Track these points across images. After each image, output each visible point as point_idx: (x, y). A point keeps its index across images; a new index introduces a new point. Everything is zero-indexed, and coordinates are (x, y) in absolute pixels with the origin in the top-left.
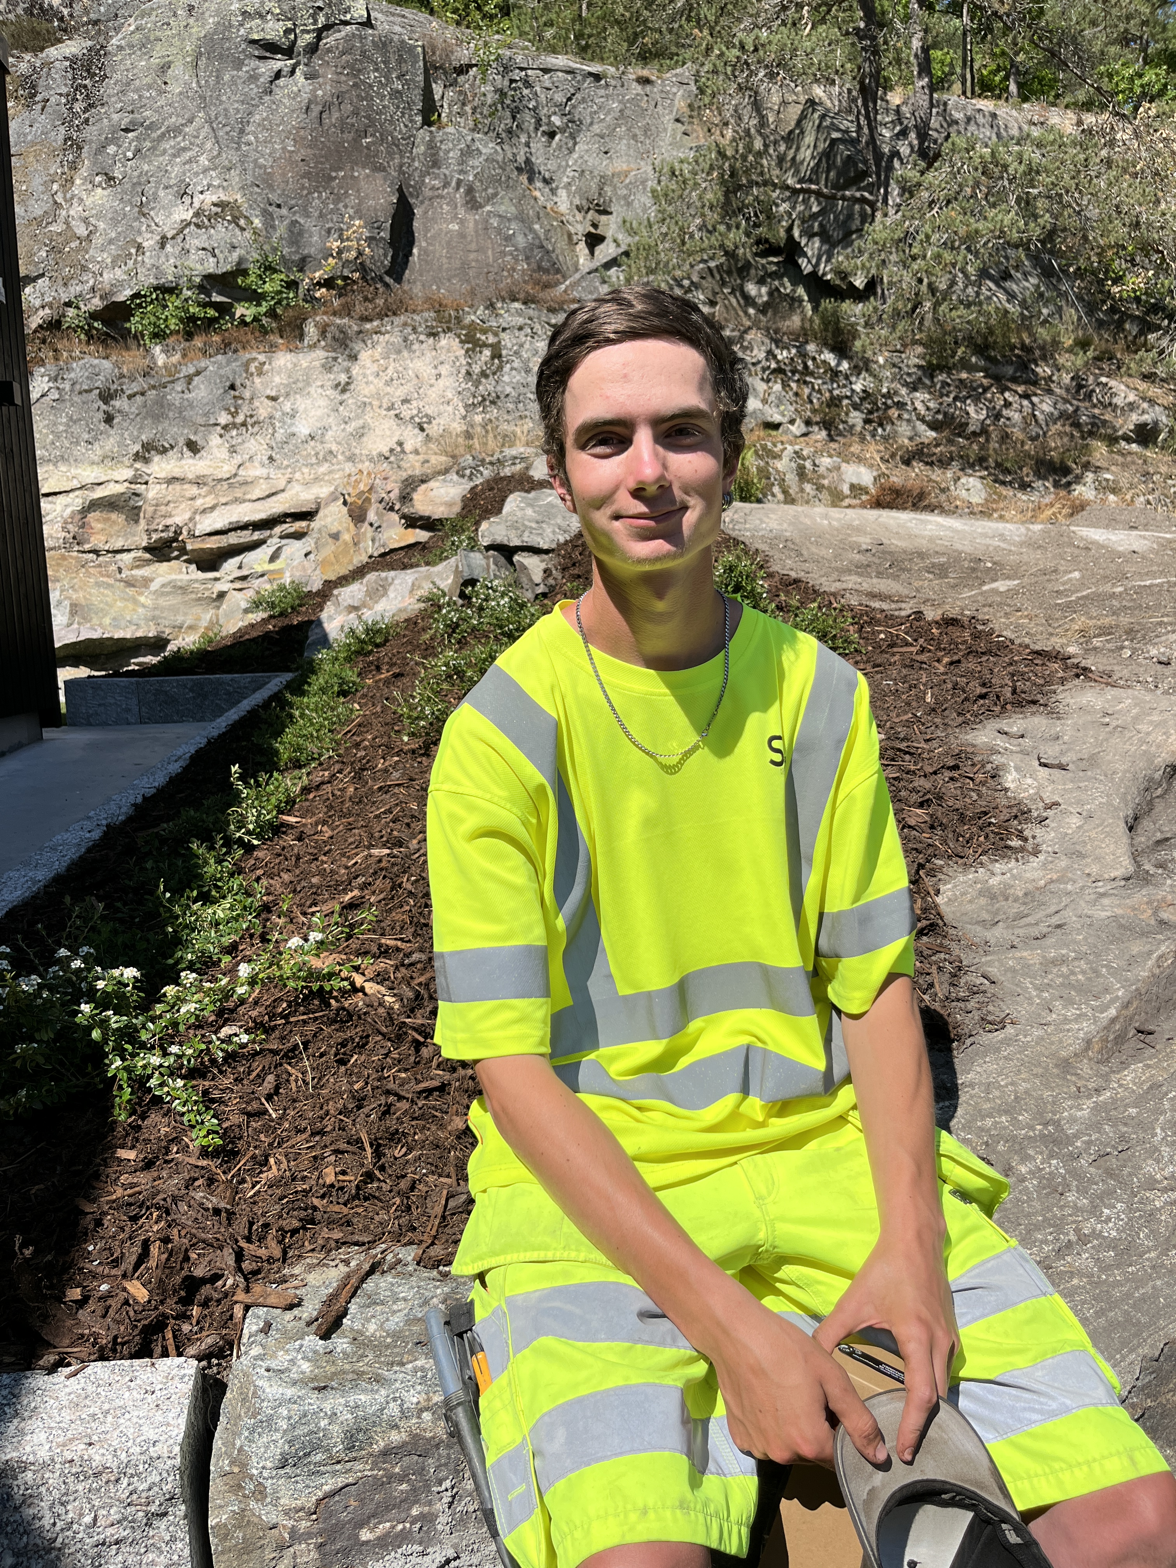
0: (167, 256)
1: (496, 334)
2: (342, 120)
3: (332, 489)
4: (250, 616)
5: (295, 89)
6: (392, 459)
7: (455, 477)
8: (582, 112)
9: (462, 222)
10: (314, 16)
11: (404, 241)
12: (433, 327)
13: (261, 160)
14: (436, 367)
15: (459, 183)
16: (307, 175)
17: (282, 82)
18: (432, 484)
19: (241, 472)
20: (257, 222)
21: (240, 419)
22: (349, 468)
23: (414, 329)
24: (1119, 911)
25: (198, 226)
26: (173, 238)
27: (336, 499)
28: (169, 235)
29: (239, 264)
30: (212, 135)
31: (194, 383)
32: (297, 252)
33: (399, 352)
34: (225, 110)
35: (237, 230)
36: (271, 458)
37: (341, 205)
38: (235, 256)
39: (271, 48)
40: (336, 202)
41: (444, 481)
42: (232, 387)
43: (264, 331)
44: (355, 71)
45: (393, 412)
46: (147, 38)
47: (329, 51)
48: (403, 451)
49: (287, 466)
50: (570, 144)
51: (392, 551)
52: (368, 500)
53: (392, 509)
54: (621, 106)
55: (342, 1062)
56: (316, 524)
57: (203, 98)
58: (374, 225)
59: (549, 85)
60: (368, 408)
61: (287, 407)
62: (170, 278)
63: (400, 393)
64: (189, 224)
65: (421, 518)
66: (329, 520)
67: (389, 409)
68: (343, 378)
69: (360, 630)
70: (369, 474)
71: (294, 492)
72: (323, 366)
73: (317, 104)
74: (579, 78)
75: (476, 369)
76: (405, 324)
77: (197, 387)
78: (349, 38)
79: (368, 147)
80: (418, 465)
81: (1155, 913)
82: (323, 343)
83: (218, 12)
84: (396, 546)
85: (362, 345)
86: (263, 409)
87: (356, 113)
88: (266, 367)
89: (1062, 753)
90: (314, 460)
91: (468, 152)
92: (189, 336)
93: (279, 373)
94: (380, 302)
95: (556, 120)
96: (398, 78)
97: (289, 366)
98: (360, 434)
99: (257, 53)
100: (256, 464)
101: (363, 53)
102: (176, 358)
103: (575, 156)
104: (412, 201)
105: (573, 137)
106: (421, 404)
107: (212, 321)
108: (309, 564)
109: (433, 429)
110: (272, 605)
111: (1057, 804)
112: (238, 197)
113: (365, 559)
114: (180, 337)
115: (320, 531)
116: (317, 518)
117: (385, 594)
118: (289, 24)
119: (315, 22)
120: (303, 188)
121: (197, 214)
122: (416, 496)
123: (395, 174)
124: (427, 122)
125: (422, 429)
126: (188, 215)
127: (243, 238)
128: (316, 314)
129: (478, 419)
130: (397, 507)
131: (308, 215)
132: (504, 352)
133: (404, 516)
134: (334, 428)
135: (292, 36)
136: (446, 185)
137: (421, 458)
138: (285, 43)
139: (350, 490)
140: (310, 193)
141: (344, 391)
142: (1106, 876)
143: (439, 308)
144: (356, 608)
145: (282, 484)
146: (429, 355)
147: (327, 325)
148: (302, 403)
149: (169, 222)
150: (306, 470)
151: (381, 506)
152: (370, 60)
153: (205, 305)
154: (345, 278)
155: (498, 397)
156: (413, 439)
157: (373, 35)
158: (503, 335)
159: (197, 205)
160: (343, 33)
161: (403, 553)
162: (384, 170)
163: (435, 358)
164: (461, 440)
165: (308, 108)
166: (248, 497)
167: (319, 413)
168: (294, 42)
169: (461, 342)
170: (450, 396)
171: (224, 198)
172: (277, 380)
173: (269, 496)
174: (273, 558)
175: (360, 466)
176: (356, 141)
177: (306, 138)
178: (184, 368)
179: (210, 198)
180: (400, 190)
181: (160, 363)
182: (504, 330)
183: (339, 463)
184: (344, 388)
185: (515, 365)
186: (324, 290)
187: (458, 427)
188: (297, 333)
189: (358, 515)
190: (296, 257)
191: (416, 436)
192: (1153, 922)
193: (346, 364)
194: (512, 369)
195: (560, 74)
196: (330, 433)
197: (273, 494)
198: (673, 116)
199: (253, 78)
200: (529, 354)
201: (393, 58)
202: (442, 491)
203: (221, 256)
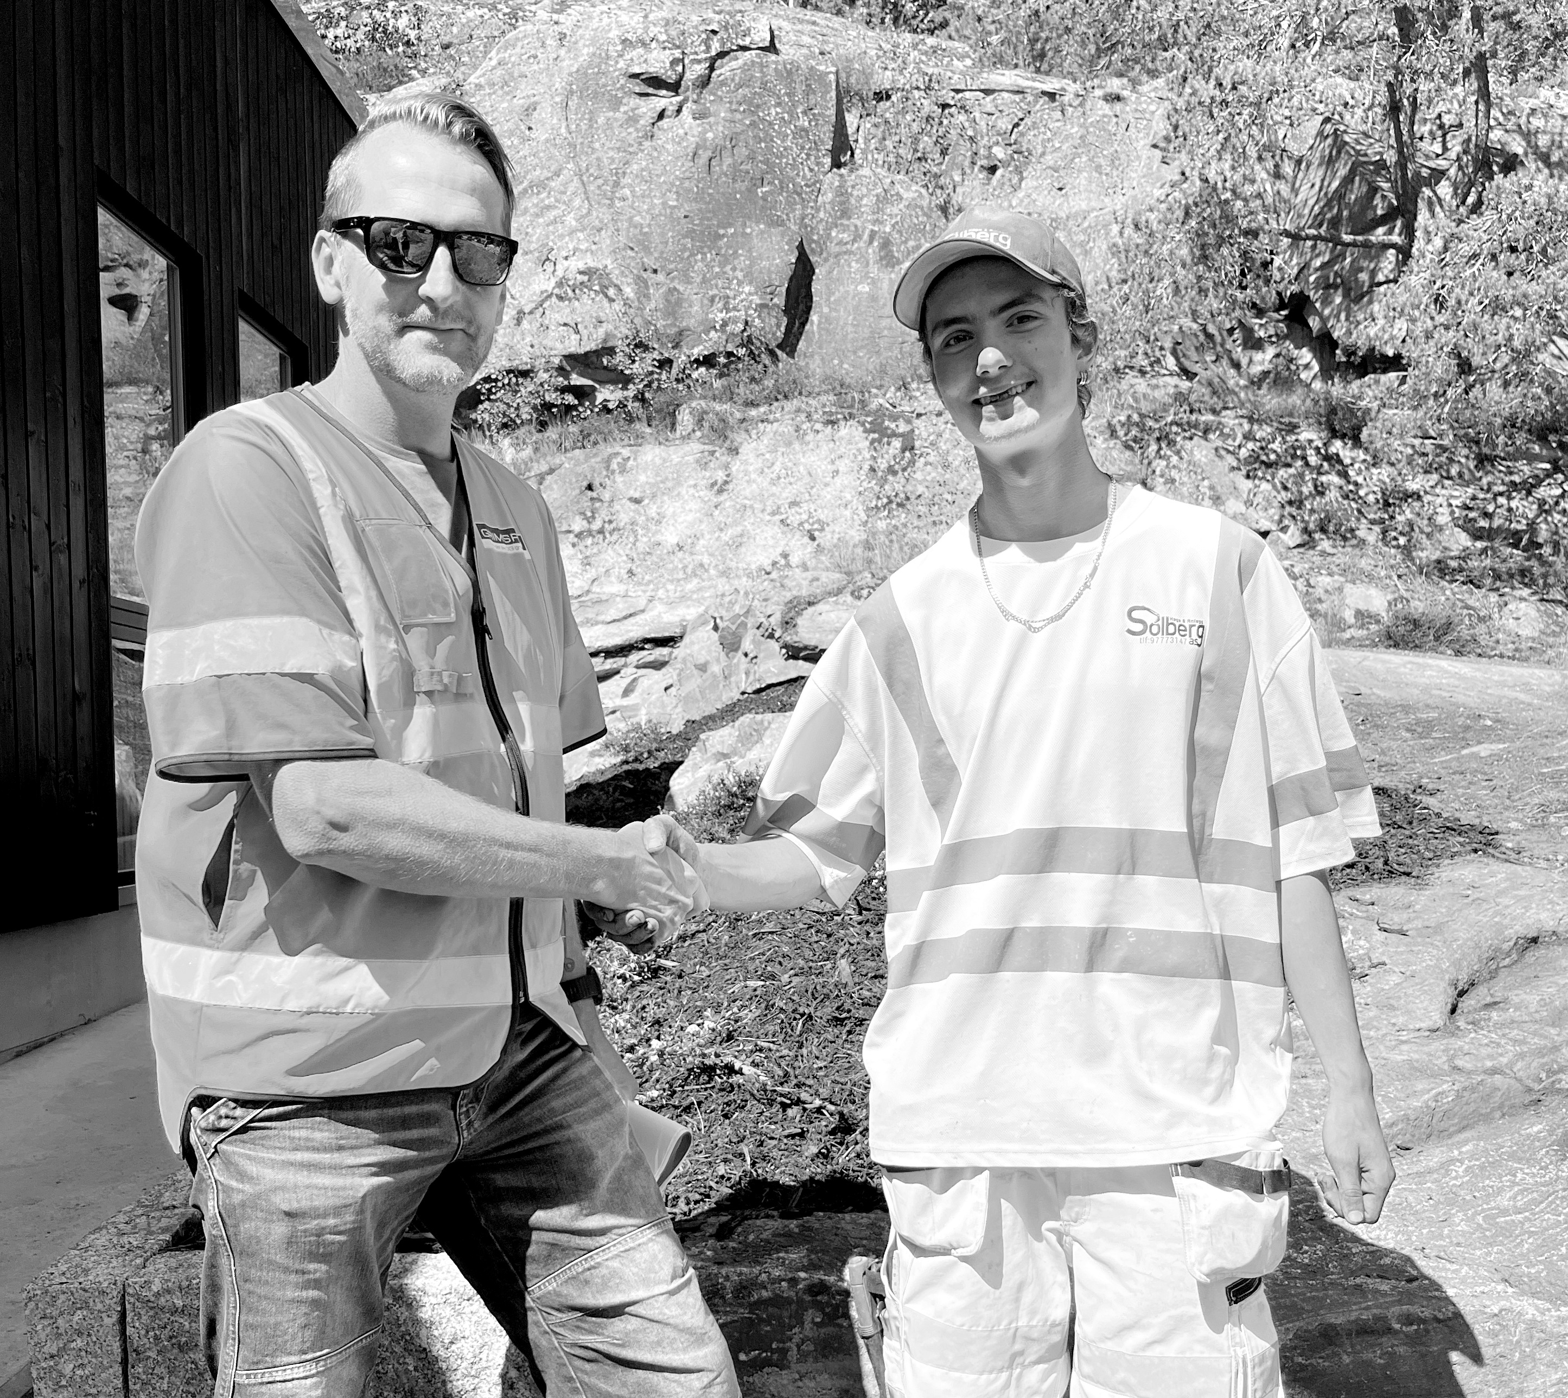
0: (523, 334)
1: (909, 422)
2: (735, 167)
3: (701, 609)
4: (597, 760)
5: (681, 132)
6: (774, 575)
7: (849, 599)
8: (1031, 139)
9: (874, 282)
10: (707, 43)
11: (802, 307)
12: (831, 413)
13: (637, 218)
14: (833, 462)
15: (873, 235)
16: (690, 234)
17: (664, 123)
18: (820, 607)
19: (595, 589)
20: (629, 291)
21: (597, 525)
22: (723, 585)
23: (809, 416)
24: (1416, 1056)
25: (560, 298)
26: (531, 313)
27: (705, 623)
28: (527, 311)
29: (605, 341)
30: (581, 190)
31: (546, 483)
32: (674, 325)
33: (789, 444)
34: (598, 159)
35: (605, 301)
36: (631, 572)
37: (728, 268)
38: (601, 332)
39: (656, 82)
40: (722, 265)
41: (836, 603)
42: (590, 487)
43: (630, 419)
44: (753, 107)
45: (778, 518)
46: (511, 75)
47: (723, 83)
48: (788, 565)
49: (650, 582)
50: (1015, 180)
51: (769, 686)
52: (743, 625)
53: (771, 636)
54: (1083, 131)
55: (726, 1116)
56: (680, 651)
57: (573, 146)
58: (768, 289)
59: (992, 110)
60: (749, 512)
61: (653, 511)
62: (525, 359)
63: (788, 494)
64: (550, 296)
65: (806, 648)
66: (696, 647)
67: (773, 514)
68: (720, 476)
69: (731, 780)
70: (746, 594)
71: (655, 613)
72: (697, 461)
73: (706, 149)
74: (1030, 98)
75: (883, 464)
76: (798, 410)
77: (550, 487)
78: (746, 68)
79: (764, 199)
80: (805, 583)
81: (1451, 1059)
82: (698, 434)
83: (593, 41)
84: (774, 681)
85: (744, 435)
86: (624, 513)
87: (751, 158)
88: (631, 462)
89: (1409, 920)
90: (681, 575)
91: (885, 199)
92: (543, 425)
93: (645, 471)
94: (769, 383)
95: (999, 152)
96: (805, 113)
97: (658, 461)
98: (737, 544)
99: (637, 90)
100: (613, 579)
101: (764, 85)
102: (528, 452)
103: (1021, 194)
104: (813, 259)
105: (1019, 171)
106: (813, 507)
107: (569, 408)
108: (670, 699)
109: (825, 538)
110: (626, 749)
111: (1384, 964)
112: (608, 262)
113: (736, 696)
114: (532, 428)
115: (684, 661)
116: (681, 644)
117: (760, 739)
118: (677, 54)
119: (708, 48)
120: (685, 249)
121: (560, 284)
122: (800, 621)
123: (794, 228)
124: (837, 164)
125: (813, 538)
126: (550, 285)
127: (614, 310)
128: (692, 398)
129: (882, 525)
130: (777, 635)
131: (688, 281)
132: (917, 444)
133: (786, 646)
134: (707, 536)
135: (680, 68)
136: (857, 237)
137: (809, 575)
138: (672, 77)
139: (724, 613)
140: (692, 255)
141: (720, 491)
142: (1411, 1027)
143: (840, 388)
144: (725, 756)
145: (642, 603)
146: (825, 448)
147: (706, 413)
148: (670, 507)
149: (527, 294)
150: (671, 587)
151: (759, 633)
152: (772, 93)
153: (564, 390)
154: (729, 354)
155: (908, 498)
156: (800, 550)
157: (776, 63)
158: (917, 422)
159: (560, 273)
160: (740, 62)
161: (781, 689)
162: (782, 224)
163: (832, 451)
164: (859, 551)
165: (695, 154)
166: (601, 618)
167: (690, 517)
168: (681, 76)
169: (866, 431)
170: (849, 497)
171: (592, 264)
172: (642, 478)
173: (625, 618)
174: (627, 692)
175: (736, 583)
176: (751, 191)
177: (690, 190)
178: (535, 465)
179: (576, 264)
180: (801, 248)
181: (508, 459)
182: (919, 415)
183: (710, 579)
184: (721, 488)
185: (931, 459)
186: (702, 370)
187: (857, 535)
188: (668, 421)
189: (730, 644)
190: (672, 331)
191: (804, 546)
192: (1446, 1067)
193: (724, 458)
194: (926, 464)
195: (1005, 95)
196: (702, 542)
197: (631, 615)
198: (1150, 141)
199: (632, 119)
200: (949, 445)
201: (800, 88)
202: (833, 615)
203: (584, 333)
